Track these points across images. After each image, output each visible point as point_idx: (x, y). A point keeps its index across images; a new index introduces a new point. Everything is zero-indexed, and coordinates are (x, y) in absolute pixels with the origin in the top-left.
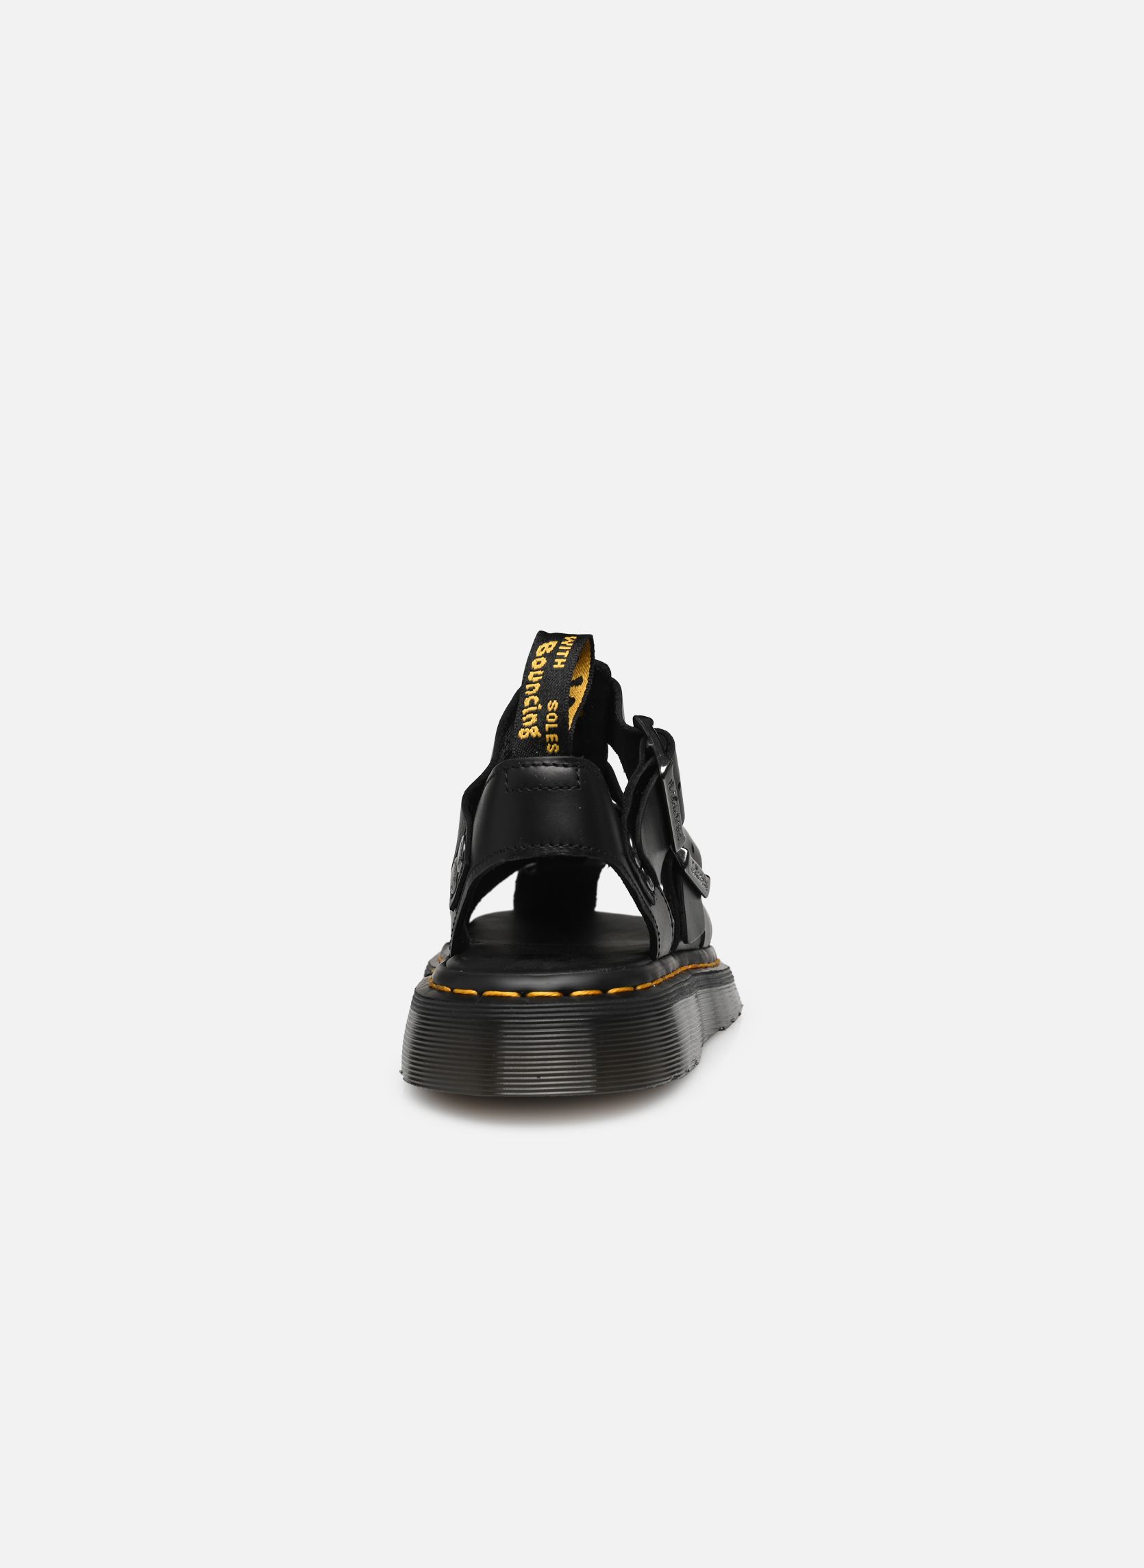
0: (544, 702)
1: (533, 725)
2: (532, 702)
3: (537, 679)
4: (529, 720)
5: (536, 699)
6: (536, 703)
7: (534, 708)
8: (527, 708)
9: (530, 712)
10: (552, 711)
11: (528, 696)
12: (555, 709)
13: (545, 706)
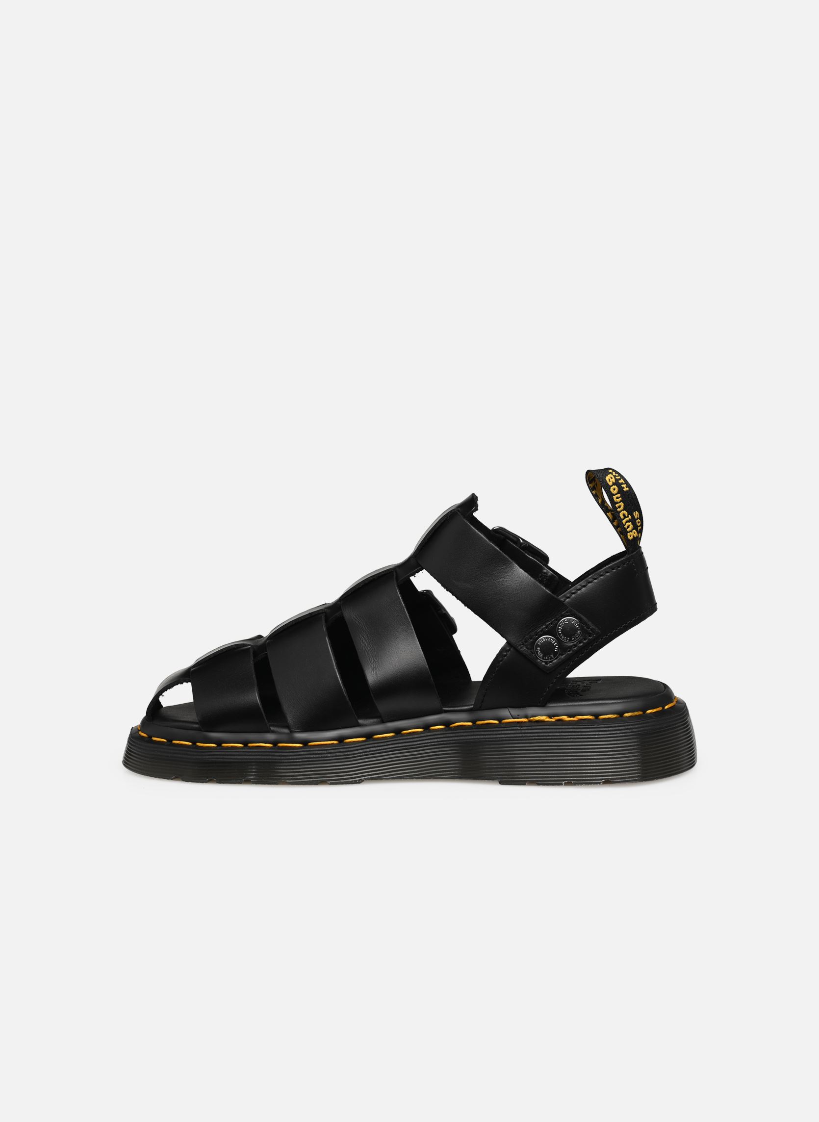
0: (630, 513)
1: (633, 530)
2: (624, 515)
3: (619, 500)
4: (628, 527)
5: (625, 512)
6: (627, 516)
7: (627, 519)
8: (623, 519)
9: (626, 522)
10: (638, 519)
11: (620, 512)
12: (638, 516)
13: (633, 517)
